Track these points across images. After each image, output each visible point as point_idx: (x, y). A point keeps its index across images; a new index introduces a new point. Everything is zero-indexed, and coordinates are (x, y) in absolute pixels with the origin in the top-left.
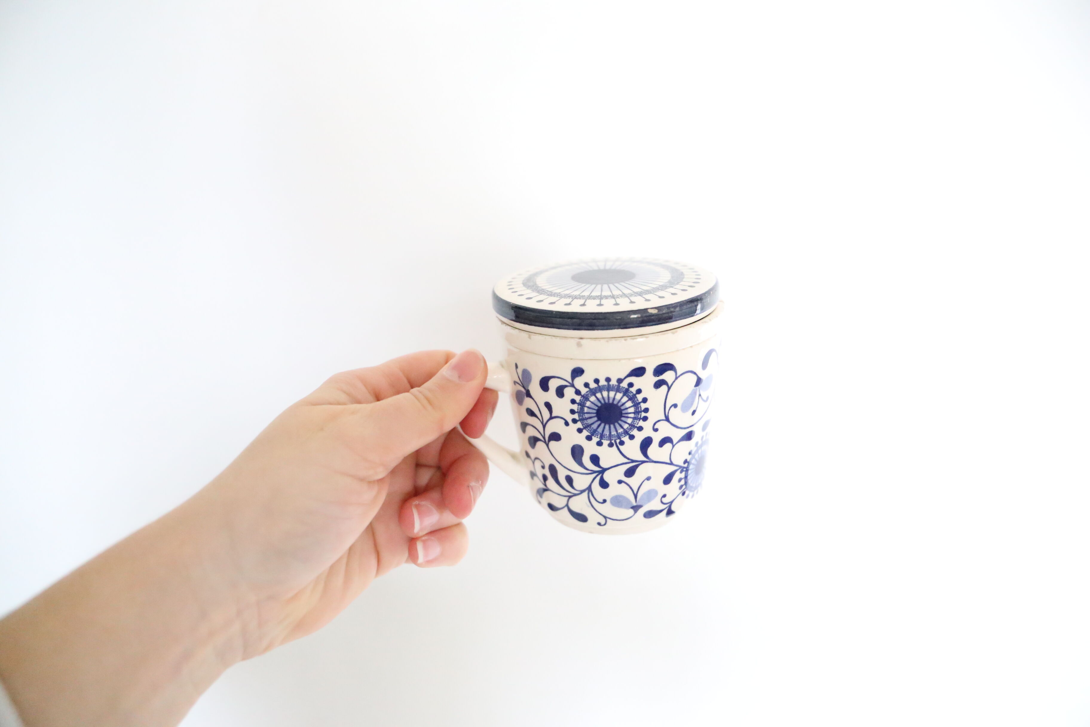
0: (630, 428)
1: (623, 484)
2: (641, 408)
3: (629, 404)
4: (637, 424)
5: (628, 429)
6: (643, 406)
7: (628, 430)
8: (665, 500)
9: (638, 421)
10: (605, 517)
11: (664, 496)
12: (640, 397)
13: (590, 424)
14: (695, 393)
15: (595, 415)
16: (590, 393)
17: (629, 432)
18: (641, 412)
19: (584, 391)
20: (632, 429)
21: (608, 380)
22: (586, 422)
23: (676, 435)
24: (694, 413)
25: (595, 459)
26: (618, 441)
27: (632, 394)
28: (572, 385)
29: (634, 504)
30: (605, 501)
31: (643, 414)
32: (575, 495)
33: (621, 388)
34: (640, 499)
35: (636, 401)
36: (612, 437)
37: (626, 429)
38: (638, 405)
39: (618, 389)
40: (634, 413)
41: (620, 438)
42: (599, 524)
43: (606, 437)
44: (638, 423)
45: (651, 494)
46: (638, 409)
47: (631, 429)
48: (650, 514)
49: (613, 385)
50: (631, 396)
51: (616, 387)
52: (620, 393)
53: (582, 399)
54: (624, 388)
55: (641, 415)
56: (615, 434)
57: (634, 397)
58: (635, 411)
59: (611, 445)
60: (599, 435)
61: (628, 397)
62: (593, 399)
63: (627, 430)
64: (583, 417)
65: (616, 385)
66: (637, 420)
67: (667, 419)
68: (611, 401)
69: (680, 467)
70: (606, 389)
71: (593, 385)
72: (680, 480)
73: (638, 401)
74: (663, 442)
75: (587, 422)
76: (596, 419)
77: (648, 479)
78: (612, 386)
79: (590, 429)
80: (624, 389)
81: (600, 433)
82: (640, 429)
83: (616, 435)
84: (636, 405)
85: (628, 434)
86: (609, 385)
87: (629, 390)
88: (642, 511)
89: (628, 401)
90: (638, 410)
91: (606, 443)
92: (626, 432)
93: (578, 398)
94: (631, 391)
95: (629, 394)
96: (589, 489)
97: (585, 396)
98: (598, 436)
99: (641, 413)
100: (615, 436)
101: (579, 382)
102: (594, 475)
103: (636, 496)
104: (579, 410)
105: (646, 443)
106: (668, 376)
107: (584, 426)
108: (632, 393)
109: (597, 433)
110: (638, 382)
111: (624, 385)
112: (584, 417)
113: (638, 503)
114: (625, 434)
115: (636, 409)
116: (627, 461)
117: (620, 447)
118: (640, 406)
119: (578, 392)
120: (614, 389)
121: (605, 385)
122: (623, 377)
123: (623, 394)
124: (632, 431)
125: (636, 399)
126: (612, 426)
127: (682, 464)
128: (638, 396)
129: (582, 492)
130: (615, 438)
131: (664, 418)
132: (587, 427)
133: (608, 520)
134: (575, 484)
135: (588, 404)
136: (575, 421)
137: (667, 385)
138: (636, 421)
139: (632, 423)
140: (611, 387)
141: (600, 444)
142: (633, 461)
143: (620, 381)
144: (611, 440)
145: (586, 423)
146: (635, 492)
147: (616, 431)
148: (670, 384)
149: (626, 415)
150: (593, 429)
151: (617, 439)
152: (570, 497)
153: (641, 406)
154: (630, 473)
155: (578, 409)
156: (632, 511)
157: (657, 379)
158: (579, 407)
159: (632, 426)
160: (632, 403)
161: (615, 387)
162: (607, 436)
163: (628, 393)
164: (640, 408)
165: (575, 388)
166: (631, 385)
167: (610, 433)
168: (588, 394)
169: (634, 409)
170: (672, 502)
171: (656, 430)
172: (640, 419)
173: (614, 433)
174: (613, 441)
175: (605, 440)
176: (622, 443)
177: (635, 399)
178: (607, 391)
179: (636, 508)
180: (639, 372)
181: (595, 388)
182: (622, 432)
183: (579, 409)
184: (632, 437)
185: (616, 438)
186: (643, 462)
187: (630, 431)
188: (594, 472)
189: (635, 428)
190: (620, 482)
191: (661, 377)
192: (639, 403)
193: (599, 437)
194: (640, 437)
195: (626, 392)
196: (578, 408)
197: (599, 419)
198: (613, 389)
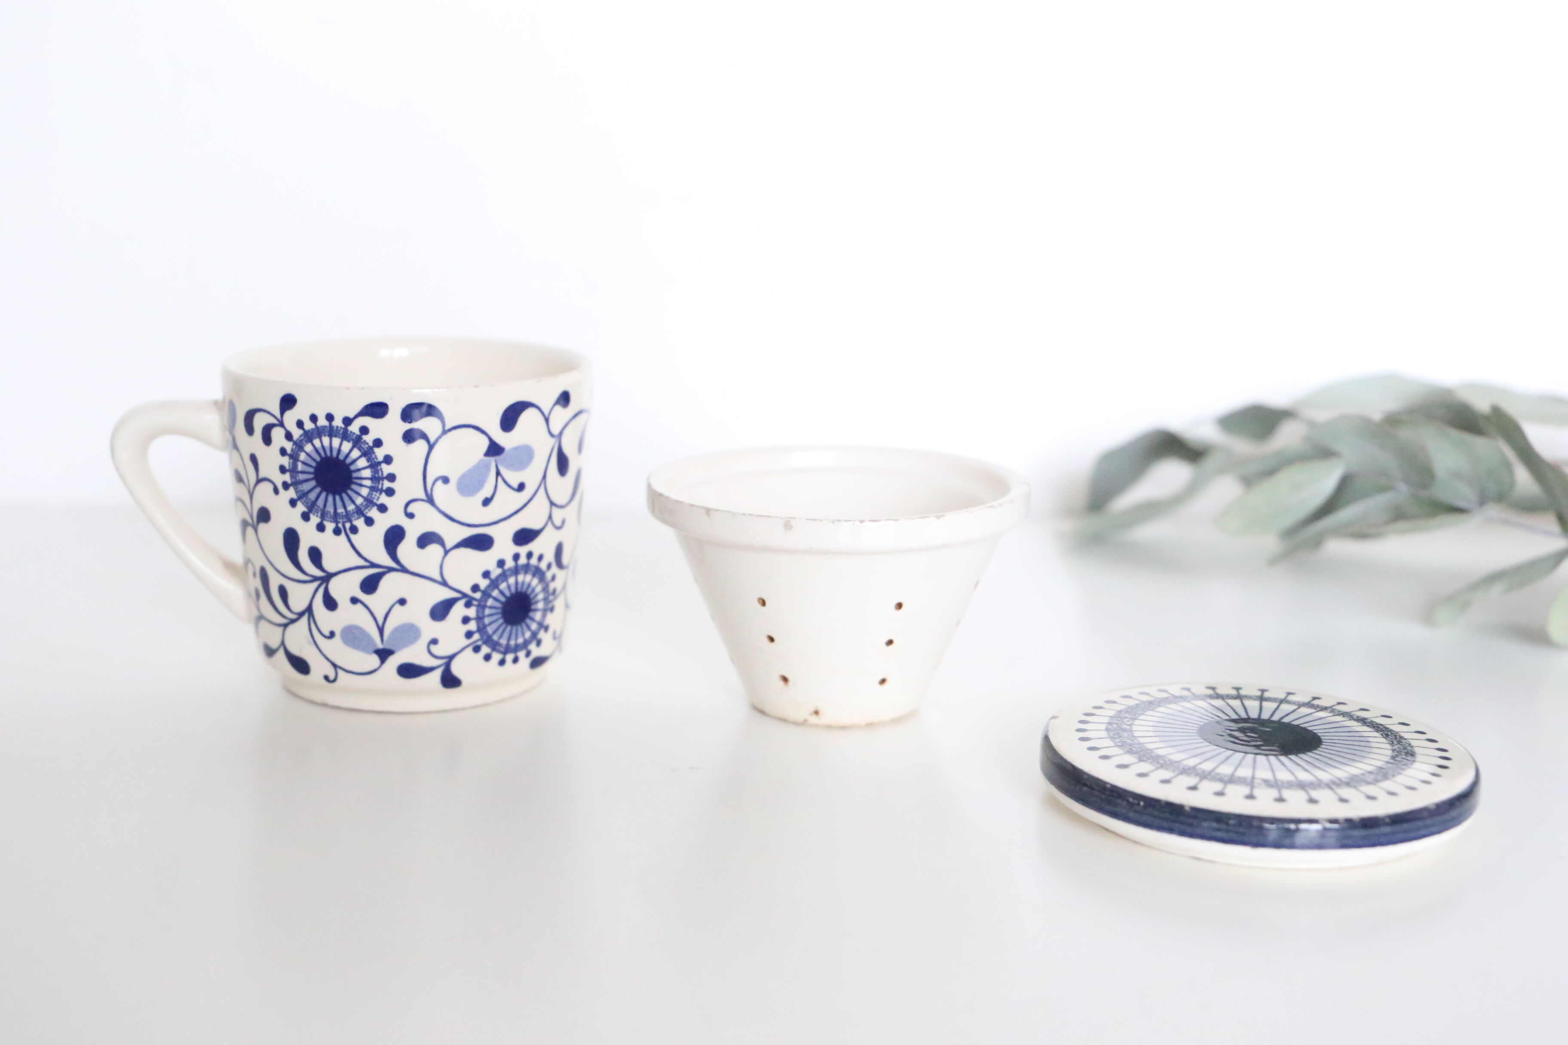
0: (366, 505)
1: (359, 605)
2: (382, 472)
3: (363, 462)
4: (377, 500)
5: (363, 506)
6: (386, 469)
7: (363, 509)
8: (436, 650)
9: (378, 494)
10: (335, 666)
11: (434, 642)
12: (380, 453)
13: (306, 491)
14: (487, 467)
15: (311, 476)
16: (305, 438)
17: (365, 512)
18: (383, 479)
19: (297, 433)
20: (369, 506)
21: (330, 417)
22: (301, 489)
23: (453, 534)
24: (486, 502)
25: (315, 555)
26: (348, 525)
27: (366, 446)
28: (281, 424)
29: (380, 646)
30: (332, 634)
31: (387, 484)
32: (293, 621)
33: (349, 432)
34: (389, 638)
35: (373, 459)
36: (338, 517)
37: (360, 505)
38: (378, 467)
39: (345, 436)
40: (371, 479)
41: (350, 521)
42: (326, 678)
43: (329, 516)
44: (379, 498)
45: (409, 633)
46: (378, 473)
47: (367, 507)
48: (409, 671)
49: (337, 427)
50: (366, 449)
51: (342, 430)
52: (349, 441)
53: (294, 447)
54: (354, 433)
55: (382, 484)
56: (342, 513)
57: (371, 451)
58: (372, 475)
59: (337, 532)
60: (320, 513)
61: (360, 451)
62: (308, 448)
63: (361, 507)
64: (296, 479)
65: (341, 428)
66: (377, 492)
67: (430, 500)
68: (335, 454)
69: (464, 595)
70: (327, 434)
71: (309, 425)
72: (466, 620)
73: (377, 459)
74: (425, 540)
75: (302, 487)
76: (313, 483)
77: (402, 602)
78: (335, 428)
79: (307, 501)
80: (355, 436)
81: (321, 509)
82: (383, 509)
83: (344, 514)
84: (374, 466)
85: (363, 515)
86: (331, 426)
87: (362, 439)
88: (394, 662)
89: (360, 457)
90: (377, 475)
91: (330, 526)
92: (360, 512)
93: (289, 446)
94: (365, 441)
95: (363, 446)
96: (309, 610)
97: (298, 442)
98: (318, 513)
99: (383, 481)
100: (342, 516)
101: (290, 419)
102: (316, 584)
103: (381, 630)
104: (291, 467)
105: (394, 537)
106: (428, 425)
107: (298, 494)
108: (367, 444)
109: (316, 509)
110: (377, 427)
111: (354, 428)
112: (298, 478)
113: (387, 646)
114: (358, 514)
115: (375, 473)
116: (362, 563)
117: (352, 536)
118: (381, 469)
119: (289, 436)
120: (339, 433)
121: (326, 427)
122: (351, 416)
123: (353, 443)
124: (369, 511)
125: (373, 456)
126: (337, 498)
127: (468, 591)
128: (376, 450)
129: (301, 615)
130: (343, 518)
131: (424, 497)
132: (302, 496)
133: (340, 672)
134: (291, 601)
135: (302, 456)
136: (286, 486)
137: (428, 441)
138: (374, 493)
139: (369, 497)
140: (335, 431)
141: (321, 528)
142: (373, 565)
143: (348, 421)
144: (337, 523)
145: (301, 491)
146: (380, 622)
147: (345, 507)
148: (432, 440)
149: (359, 481)
150: (310, 502)
151: (346, 522)
152: (285, 626)
153: (383, 469)
154: (370, 585)
155: (289, 465)
156: (375, 660)
157: (407, 426)
158: (291, 461)
159: (369, 502)
160: (368, 462)
161: (340, 430)
162: (331, 515)
163: (360, 444)
164: (380, 472)
165: (285, 428)
166: (364, 430)
167: (335, 509)
168: (302, 440)
169: (371, 472)
170: (451, 658)
171: (411, 516)
172: (381, 491)
173: (341, 510)
174: (340, 525)
175: (328, 521)
176: (354, 530)
177: (371, 456)
178: (328, 436)
179: (384, 654)
180: (377, 410)
181: (312, 429)
182: (353, 510)
183: (291, 464)
184: (369, 522)
185: (345, 520)
186: (391, 570)
187: (367, 511)
188: (315, 579)
189: (373, 506)
190: (354, 600)
191: (415, 425)
192: (379, 463)
193: (319, 515)
194: (383, 522)
195: (357, 442)
196: (289, 462)
197: (319, 484)
198: (337, 434)
